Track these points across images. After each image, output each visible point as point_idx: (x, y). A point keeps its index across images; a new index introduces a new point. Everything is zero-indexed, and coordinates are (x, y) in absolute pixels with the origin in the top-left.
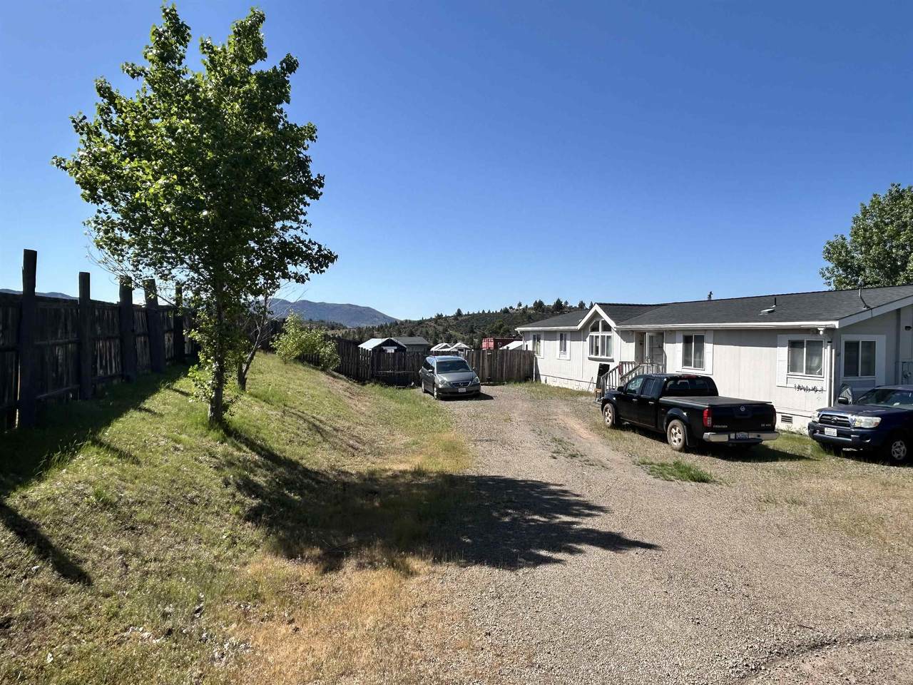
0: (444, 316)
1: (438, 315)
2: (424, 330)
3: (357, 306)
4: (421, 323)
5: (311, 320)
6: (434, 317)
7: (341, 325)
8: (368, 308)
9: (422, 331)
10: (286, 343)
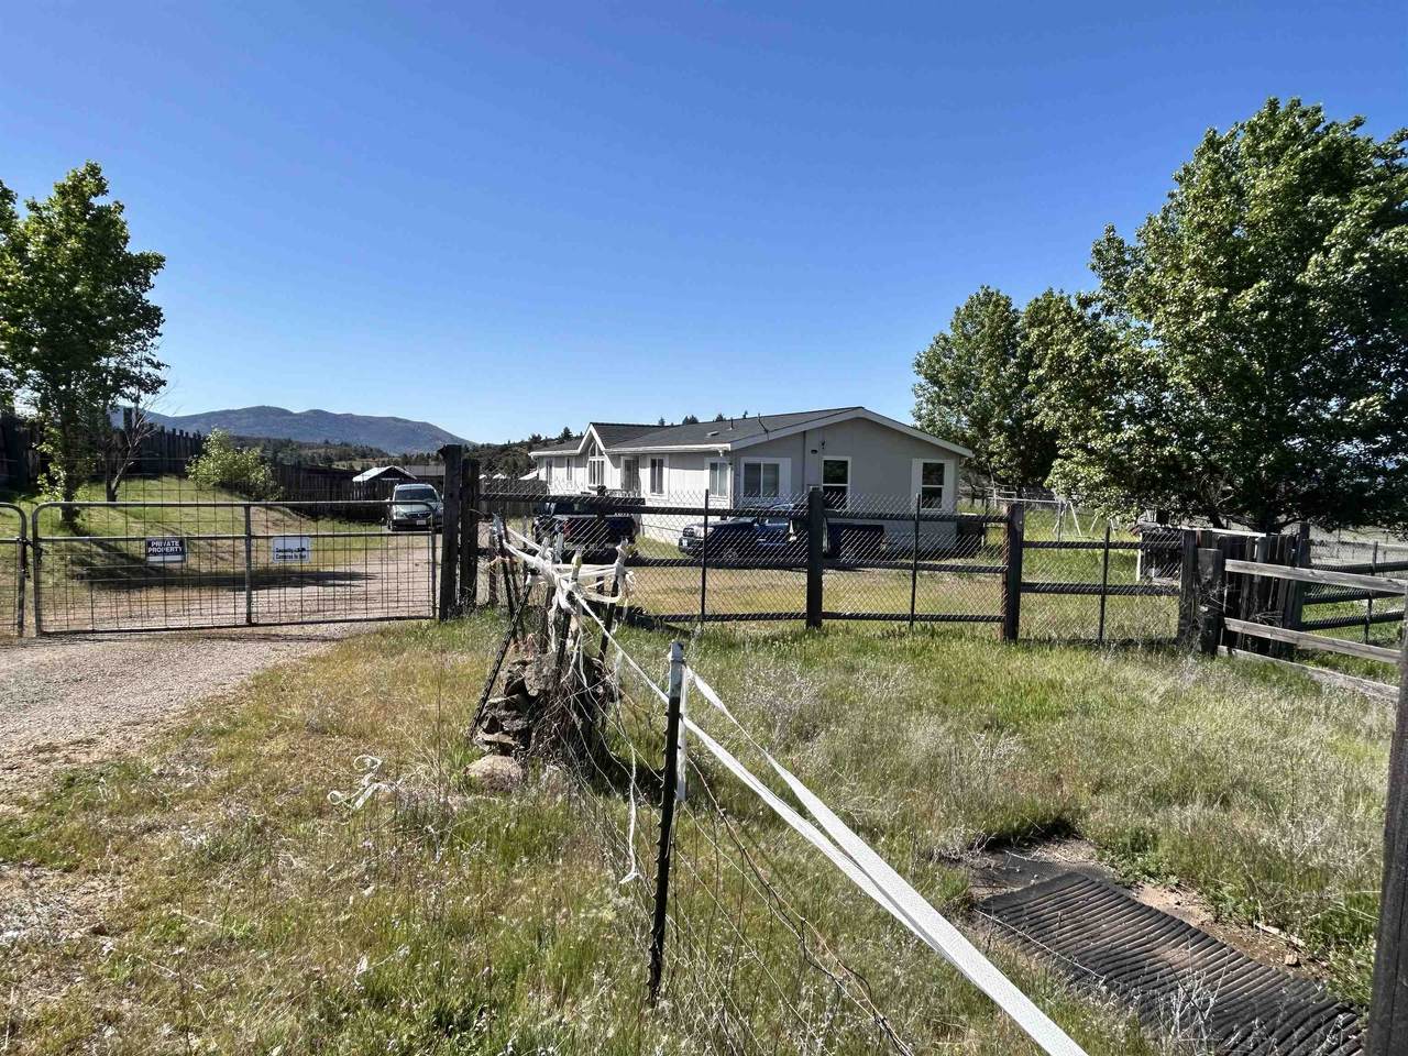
0: (543, 438)
1: (534, 437)
2: (510, 459)
3: (407, 421)
4: (506, 448)
5: (327, 442)
6: (527, 440)
7: (379, 451)
8: (425, 424)
9: (507, 462)
10: (207, 467)
